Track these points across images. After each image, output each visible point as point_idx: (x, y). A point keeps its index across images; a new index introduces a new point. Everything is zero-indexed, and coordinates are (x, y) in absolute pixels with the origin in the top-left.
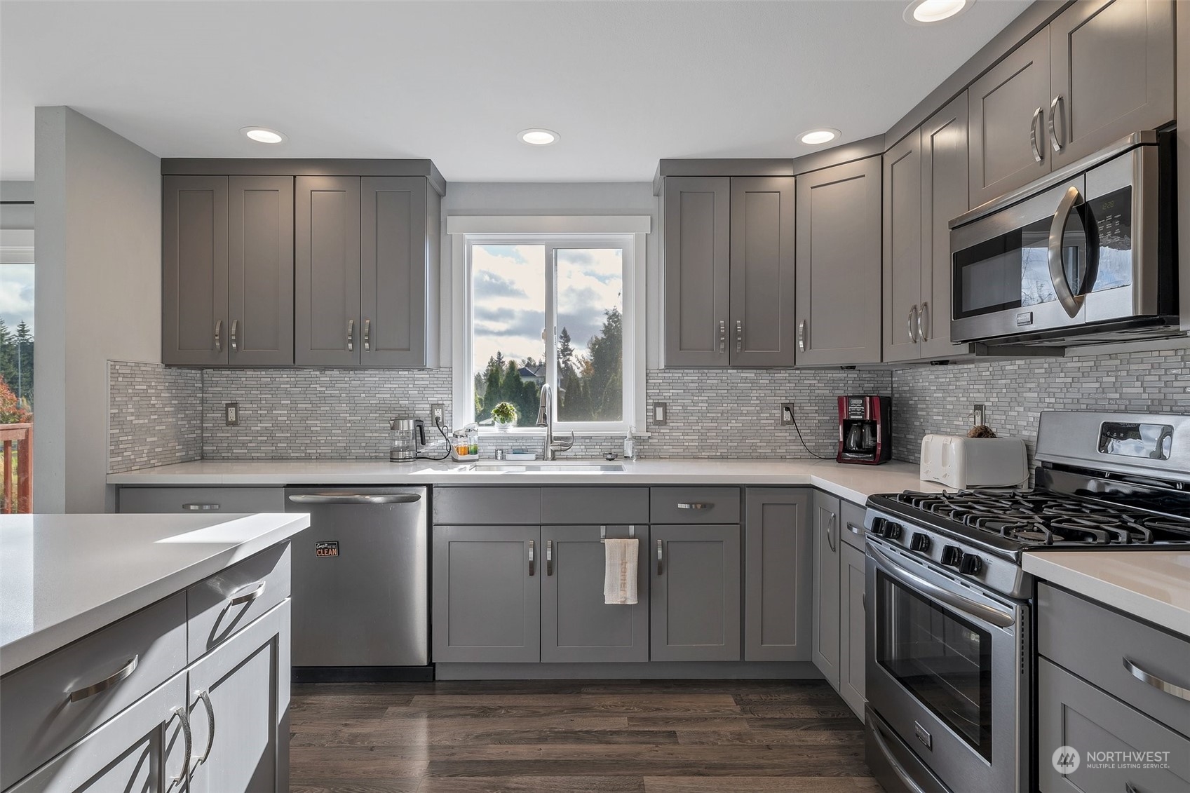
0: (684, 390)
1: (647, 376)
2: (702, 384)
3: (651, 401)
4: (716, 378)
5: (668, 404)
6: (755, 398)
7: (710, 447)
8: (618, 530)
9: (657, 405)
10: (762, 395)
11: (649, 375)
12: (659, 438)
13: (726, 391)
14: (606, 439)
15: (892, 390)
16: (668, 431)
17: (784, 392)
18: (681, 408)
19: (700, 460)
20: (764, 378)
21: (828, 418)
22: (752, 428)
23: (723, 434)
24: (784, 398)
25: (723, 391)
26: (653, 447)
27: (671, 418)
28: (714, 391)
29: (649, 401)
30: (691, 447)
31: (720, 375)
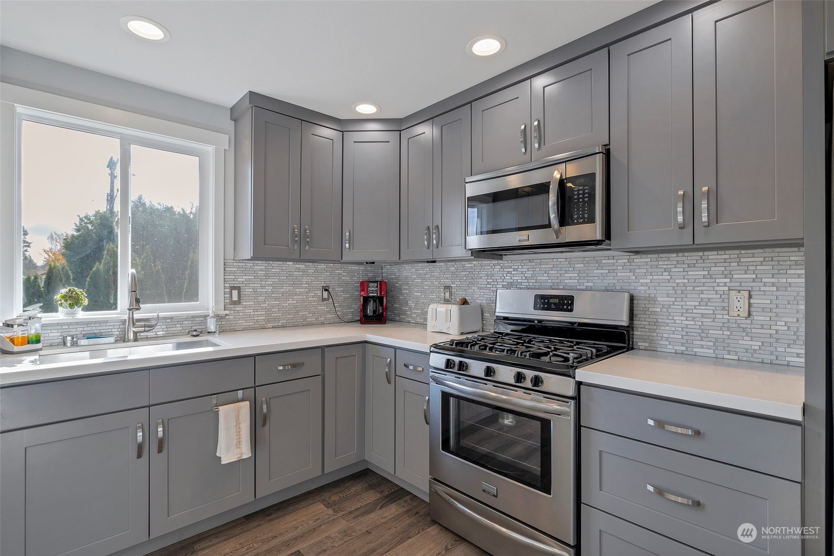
0: (254, 276)
1: (224, 265)
2: (268, 272)
3: (228, 285)
4: (278, 268)
5: (241, 288)
6: (305, 283)
7: (274, 320)
8: (228, 396)
9: (233, 288)
10: (309, 280)
11: (226, 264)
12: (234, 314)
13: (285, 278)
14: (187, 318)
15: (382, 278)
16: (242, 309)
17: (323, 278)
18: (252, 290)
19: (266, 330)
20: (311, 268)
21: (349, 295)
22: (303, 304)
23: (283, 309)
24: (323, 283)
25: (283, 278)
26: (230, 322)
27: (244, 298)
28: (277, 278)
29: (227, 285)
30: (260, 321)
31: (281, 265)
